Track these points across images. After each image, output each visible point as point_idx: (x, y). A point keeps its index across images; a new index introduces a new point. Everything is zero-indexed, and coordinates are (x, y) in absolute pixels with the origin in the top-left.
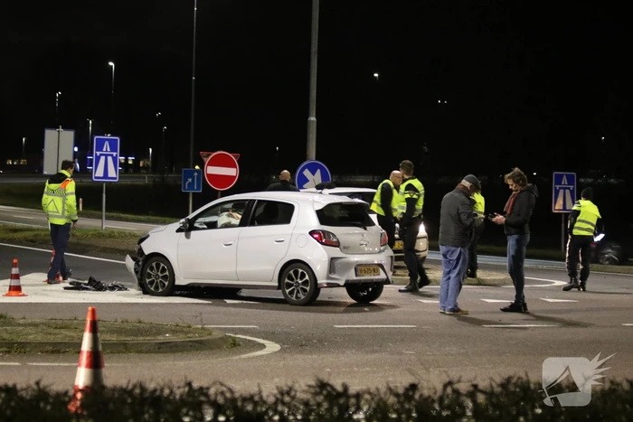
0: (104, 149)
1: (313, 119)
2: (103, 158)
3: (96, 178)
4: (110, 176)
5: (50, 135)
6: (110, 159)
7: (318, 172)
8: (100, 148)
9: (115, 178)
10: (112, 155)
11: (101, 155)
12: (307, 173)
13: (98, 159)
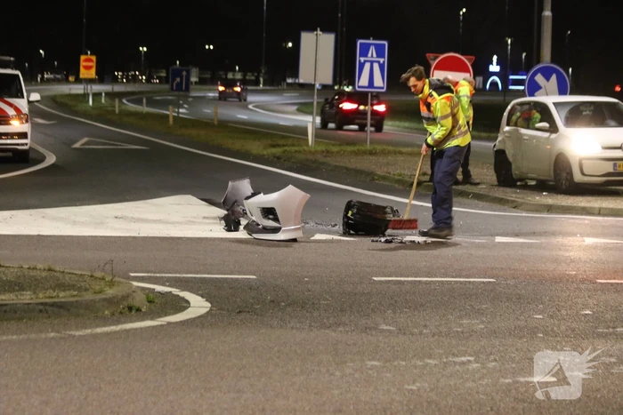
0: (370, 55)
1: (547, 13)
2: (367, 66)
3: (359, 87)
4: (376, 85)
5: (307, 39)
6: (376, 66)
7: (554, 77)
8: (364, 53)
9: (383, 88)
10: (379, 62)
11: (365, 61)
12: (539, 78)
13: (362, 66)
